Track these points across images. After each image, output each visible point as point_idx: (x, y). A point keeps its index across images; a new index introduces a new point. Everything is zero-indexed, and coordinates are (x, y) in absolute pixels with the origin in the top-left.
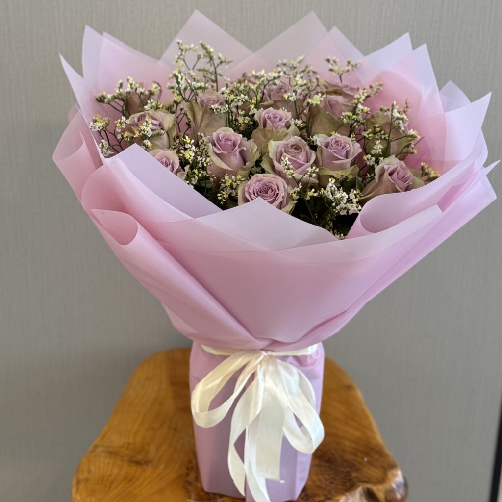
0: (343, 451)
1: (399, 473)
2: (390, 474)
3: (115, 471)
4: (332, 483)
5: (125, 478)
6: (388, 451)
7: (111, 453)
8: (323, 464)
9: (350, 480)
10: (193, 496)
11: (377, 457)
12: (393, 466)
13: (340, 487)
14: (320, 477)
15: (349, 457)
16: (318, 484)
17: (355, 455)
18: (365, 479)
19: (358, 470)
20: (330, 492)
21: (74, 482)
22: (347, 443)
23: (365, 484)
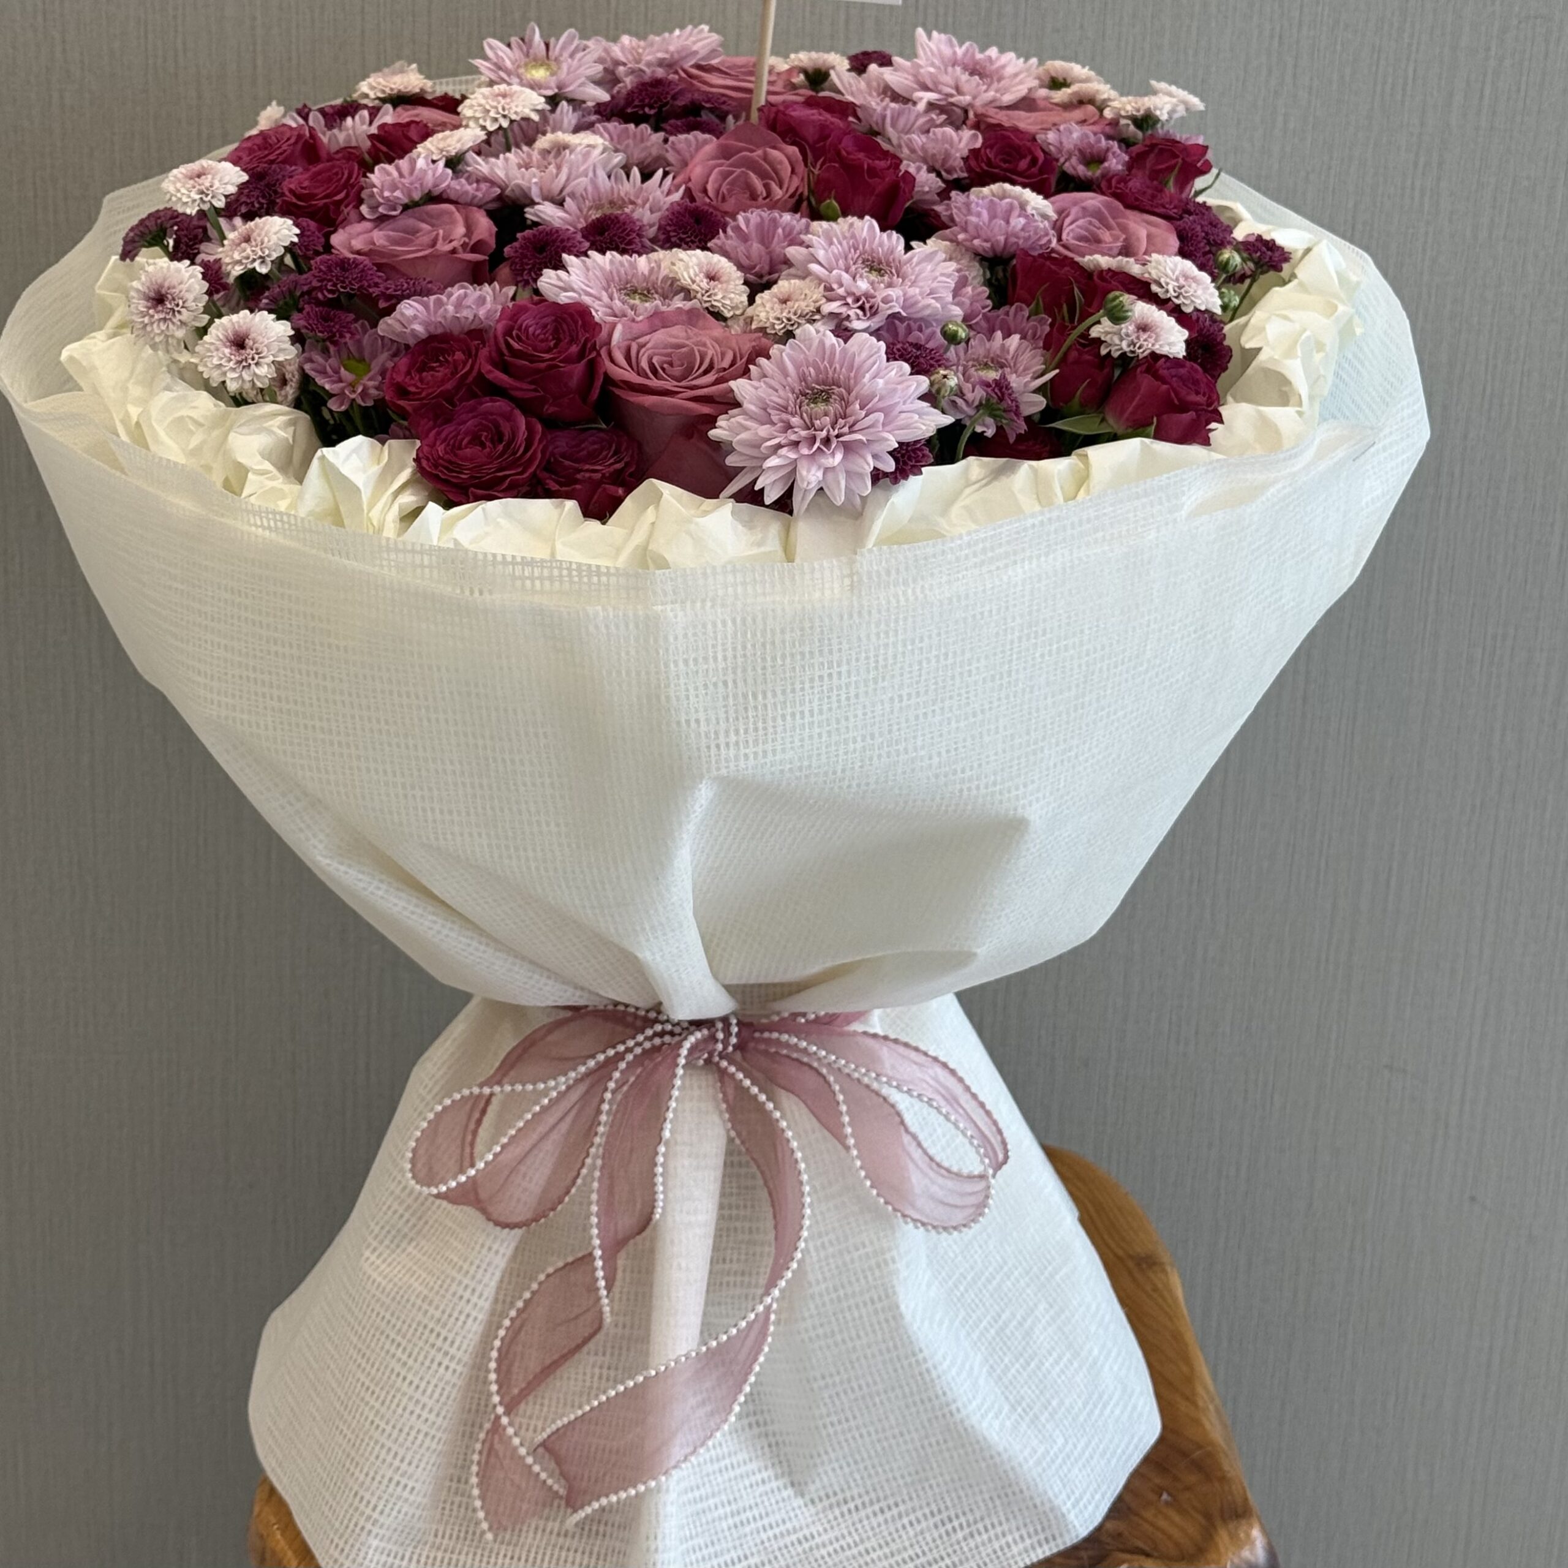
1: (1256, 1533)
2: (1223, 1536)
6: (1233, 1466)
11: (1192, 1478)
12: (1236, 1514)
18: (1140, 1544)
23: (1142, 1558)
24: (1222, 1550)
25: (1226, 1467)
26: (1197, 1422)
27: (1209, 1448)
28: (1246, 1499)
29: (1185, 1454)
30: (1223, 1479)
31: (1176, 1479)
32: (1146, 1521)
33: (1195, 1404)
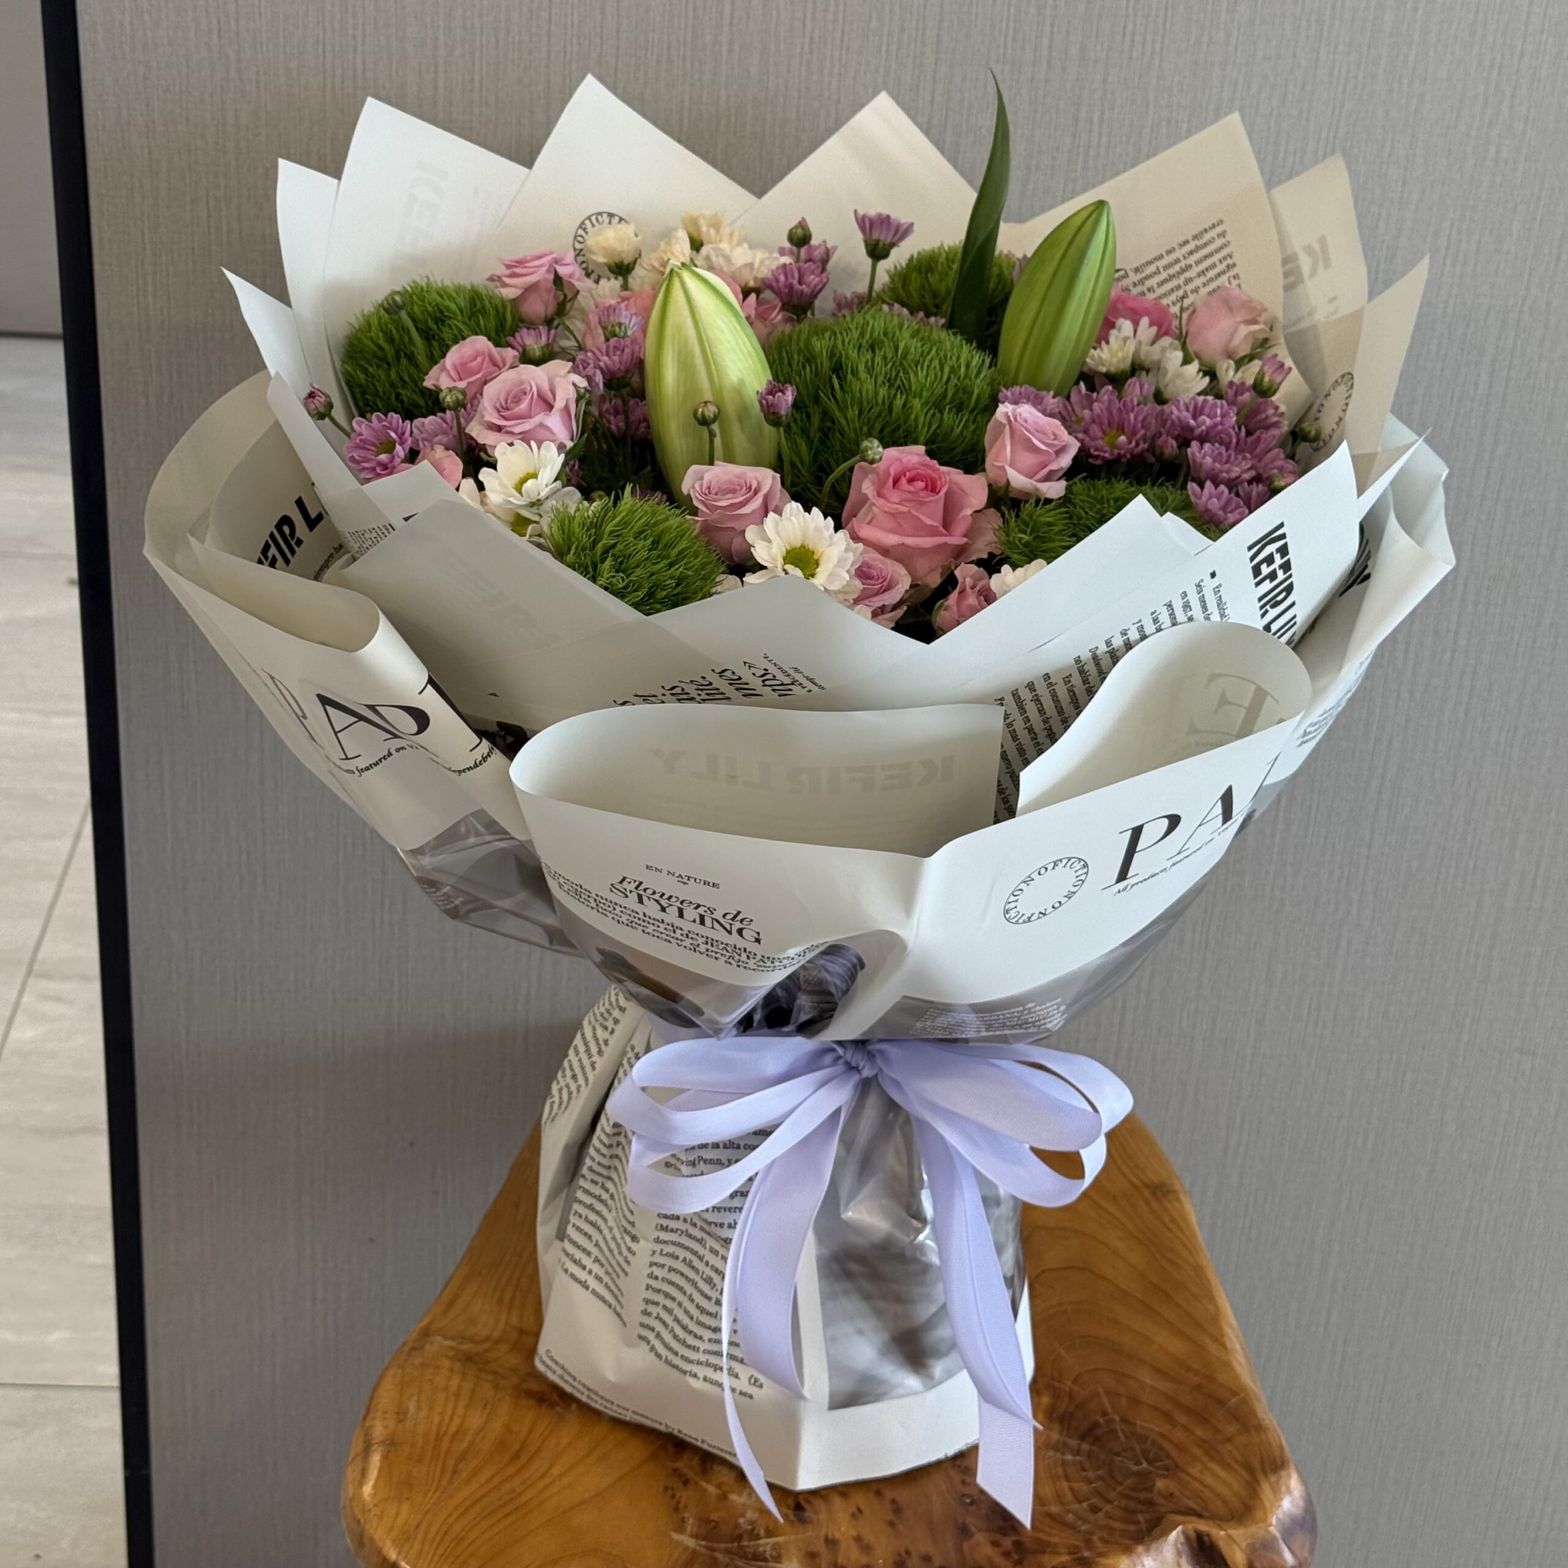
0: (1134, 1401)
1: (1294, 1482)
2: (1266, 1489)
3: (476, 1420)
4: (1095, 1510)
5: (501, 1445)
6: (1266, 1412)
7: (468, 1359)
8: (1074, 1443)
9: (1150, 1503)
10: (691, 1523)
11: (1230, 1429)
12: (1275, 1465)
13: (1117, 1525)
14: (1065, 1484)
15: (1148, 1423)
16: (1054, 1509)
17: (1168, 1417)
18: (1191, 1504)
19: (1173, 1470)
20: (1088, 1543)
21: (357, 1446)
22: (1146, 1377)
23: (1194, 1519)
24: (1267, 1505)
25: (1261, 1414)
26: (1228, 1365)
27: (1242, 1395)
28: (1282, 1448)
29: (1221, 1402)
30: (1260, 1428)
31: (1217, 1430)
32: (1194, 1478)
33: (1224, 1346)
